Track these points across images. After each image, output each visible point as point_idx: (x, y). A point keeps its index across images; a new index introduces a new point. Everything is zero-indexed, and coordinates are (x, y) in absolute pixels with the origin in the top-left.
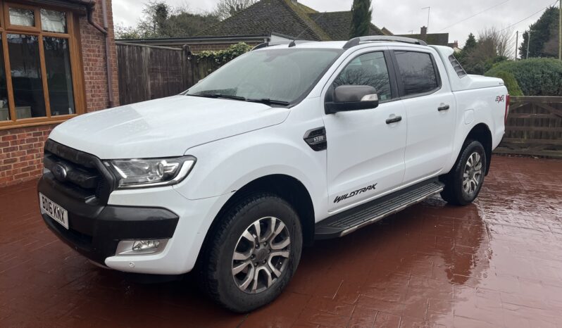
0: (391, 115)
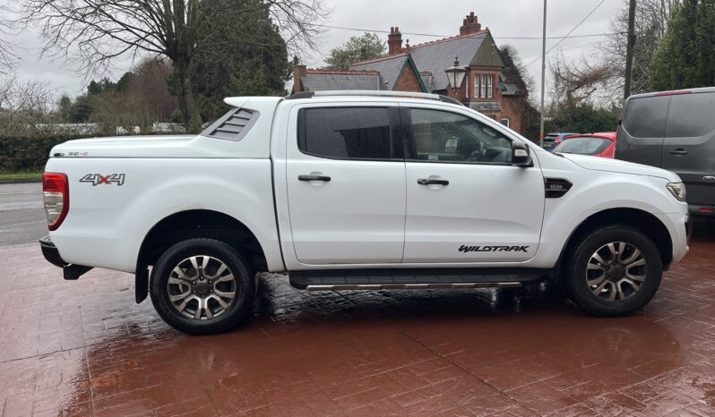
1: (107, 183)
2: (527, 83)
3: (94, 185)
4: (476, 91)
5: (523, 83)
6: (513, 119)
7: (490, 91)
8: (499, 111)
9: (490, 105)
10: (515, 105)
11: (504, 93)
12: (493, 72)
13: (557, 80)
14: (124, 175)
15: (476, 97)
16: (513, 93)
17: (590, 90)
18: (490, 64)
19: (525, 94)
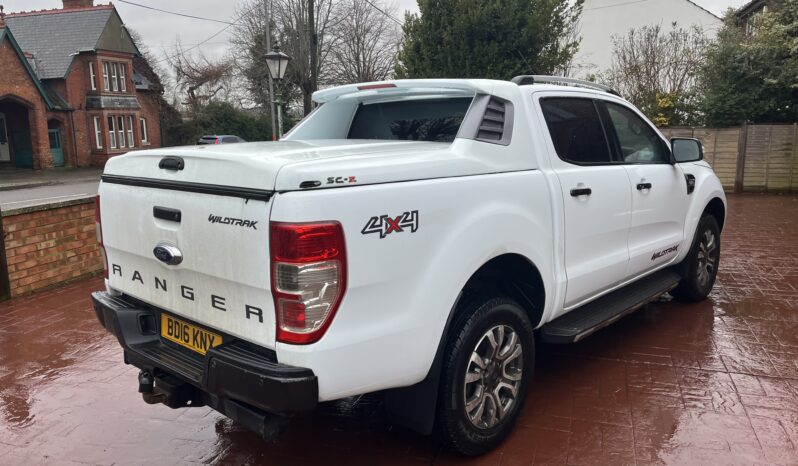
1: (399, 230)
2: (160, 76)
3: (382, 237)
4: (106, 83)
5: (155, 75)
6: (150, 120)
7: (123, 83)
8: (138, 109)
9: (126, 100)
10: (150, 101)
11: (137, 87)
12: (125, 60)
13: (179, 74)
14: (417, 212)
15: (107, 90)
16: (146, 87)
17: (215, 88)
18: (120, 50)
19: (160, 89)
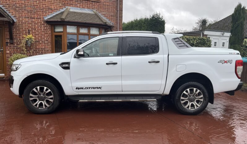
0: (110, 62)
